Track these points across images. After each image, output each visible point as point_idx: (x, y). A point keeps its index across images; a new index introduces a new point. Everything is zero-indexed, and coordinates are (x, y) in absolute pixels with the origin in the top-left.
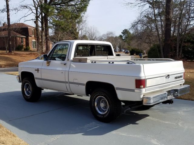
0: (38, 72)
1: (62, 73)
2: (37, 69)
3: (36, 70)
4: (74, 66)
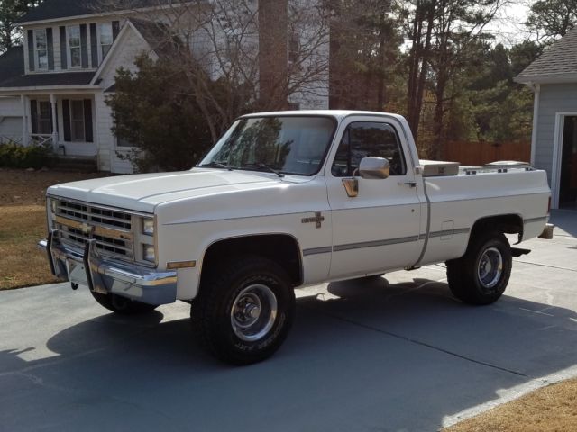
0: (318, 226)
1: (413, 211)
2: (313, 216)
3: (305, 221)
4: (436, 187)
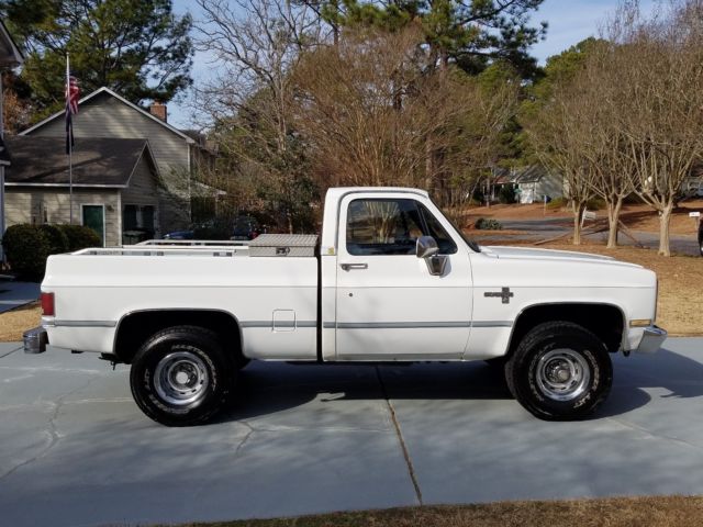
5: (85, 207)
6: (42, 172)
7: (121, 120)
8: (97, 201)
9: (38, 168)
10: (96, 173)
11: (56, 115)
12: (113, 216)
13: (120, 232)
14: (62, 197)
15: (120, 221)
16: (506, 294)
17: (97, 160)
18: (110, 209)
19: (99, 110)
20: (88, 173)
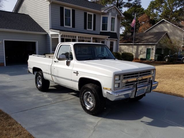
5: (147, 49)
6: (140, 41)
7: (167, 27)
8: (150, 47)
9: (139, 40)
10: (151, 41)
11: (152, 27)
12: (153, 51)
13: (154, 55)
14: (143, 46)
15: (154, 52)
16: (77, 73)
17: (153, 38)
18: (152, 49)
19: (162, 25)
20: (149, 41)
